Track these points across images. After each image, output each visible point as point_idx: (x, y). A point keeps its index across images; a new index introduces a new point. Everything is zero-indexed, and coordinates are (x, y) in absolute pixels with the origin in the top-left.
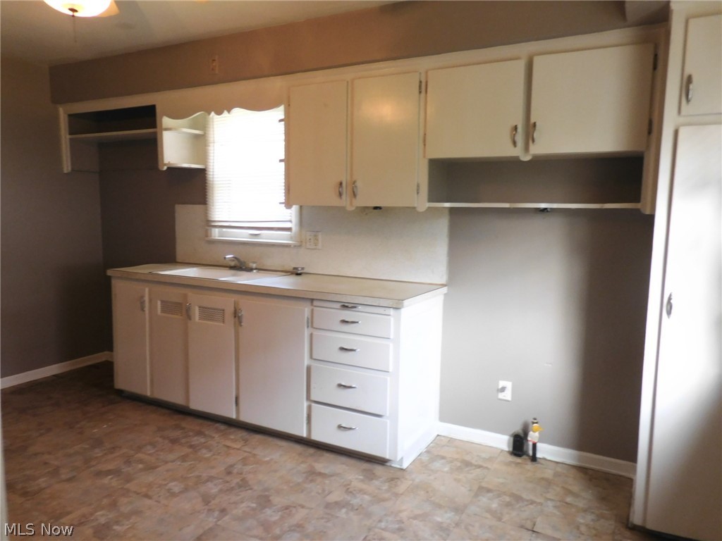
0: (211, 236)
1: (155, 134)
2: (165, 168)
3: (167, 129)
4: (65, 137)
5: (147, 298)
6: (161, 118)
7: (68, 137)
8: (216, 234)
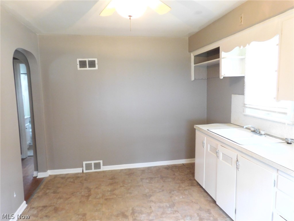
0: (245, 112)
1: (219, 61)
2: (222, 78)
3: (223, 58)
4: (193, 65)
5: (205, 142)
6: (222, 52)
7: (194, 65)
8: (248, 112)
